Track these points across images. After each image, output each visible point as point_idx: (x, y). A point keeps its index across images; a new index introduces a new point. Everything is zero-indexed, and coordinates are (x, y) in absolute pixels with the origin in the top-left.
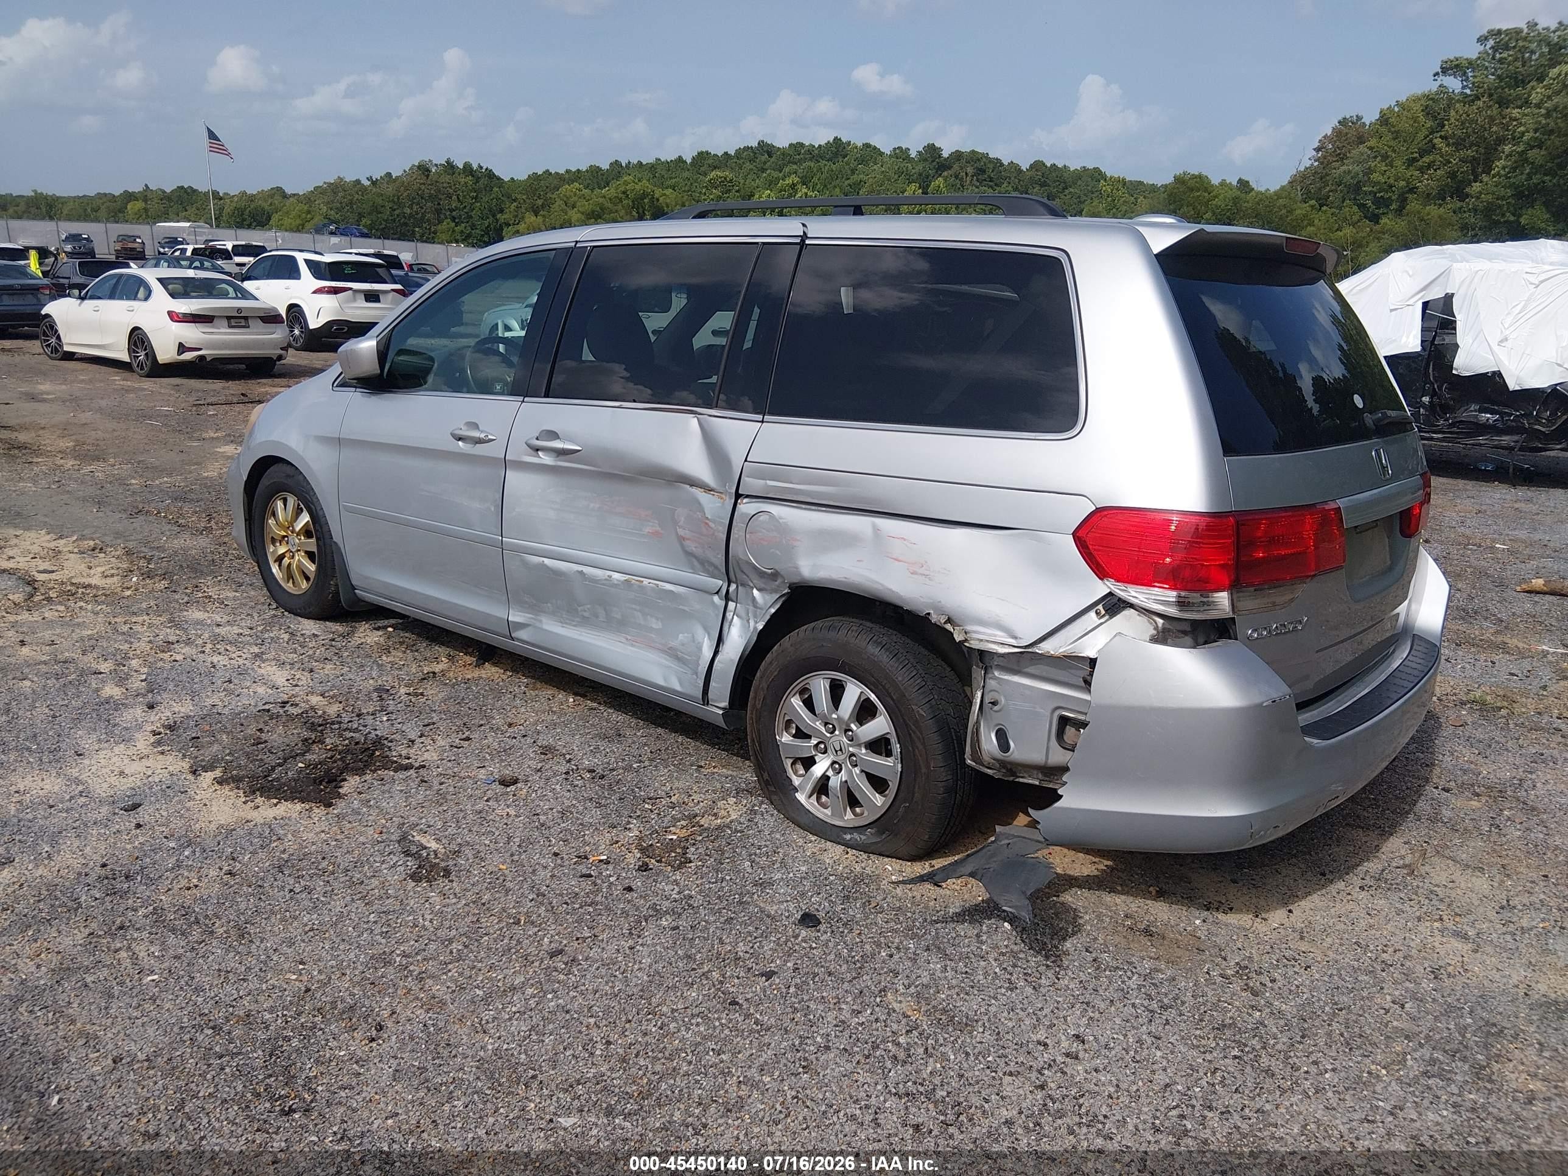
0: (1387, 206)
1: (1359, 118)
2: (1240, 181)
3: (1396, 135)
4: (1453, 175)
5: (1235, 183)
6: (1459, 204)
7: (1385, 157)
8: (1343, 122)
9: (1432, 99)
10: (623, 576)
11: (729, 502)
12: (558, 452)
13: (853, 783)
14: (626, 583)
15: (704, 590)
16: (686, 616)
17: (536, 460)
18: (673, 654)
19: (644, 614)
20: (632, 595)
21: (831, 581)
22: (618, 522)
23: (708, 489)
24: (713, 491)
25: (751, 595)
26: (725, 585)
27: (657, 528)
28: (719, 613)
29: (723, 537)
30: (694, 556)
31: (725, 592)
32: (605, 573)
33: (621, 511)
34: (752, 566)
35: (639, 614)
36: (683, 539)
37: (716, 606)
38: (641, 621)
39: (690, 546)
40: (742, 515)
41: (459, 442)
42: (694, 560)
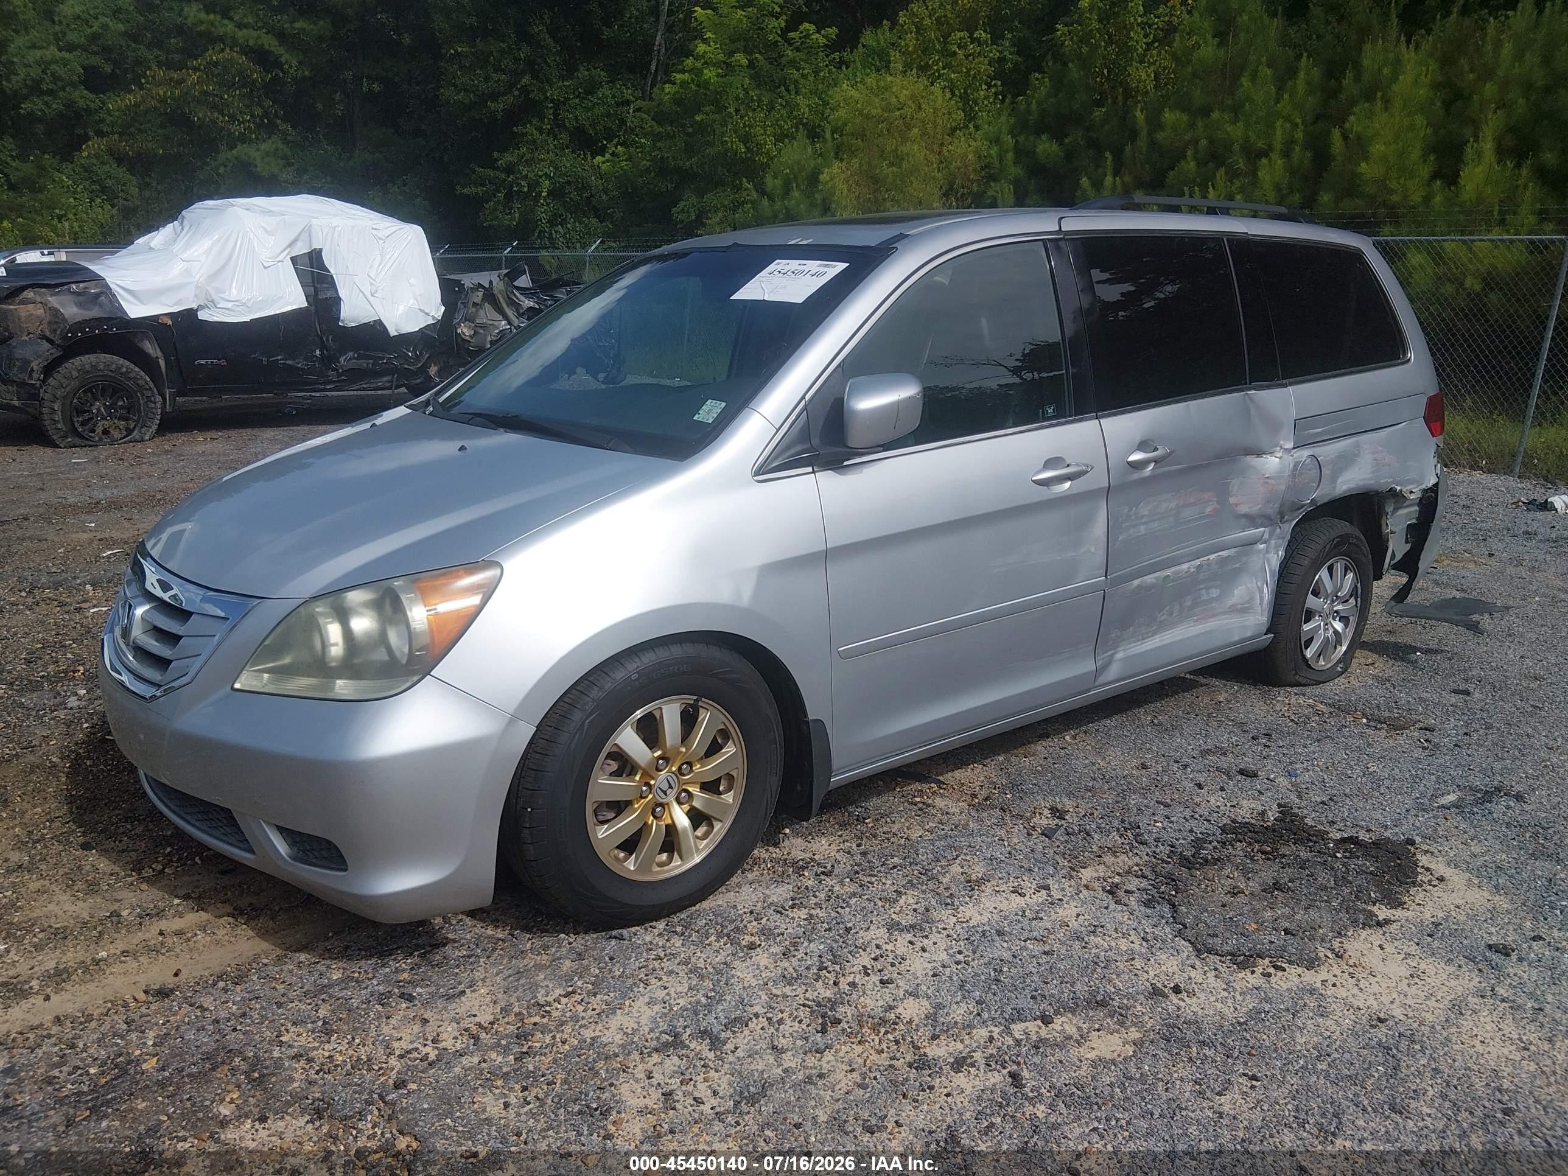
10: (1197, 562)
11: (1287, 457)
12: (1156, 461)
13: (1336, 632)
14: (1199, 567)
15: (1252, 543)
16: (1237, 573)
17: (1136, 476)
18: (1234, 610)
19: (1207, 588)
20: (1201, 576)
21: (1349, 490)
22: (1188, 513)
23: (1260, 453)
24: (1264, 453)
25: (1278, 530)
26: (1267, 529)
27: (1216, 505)
28: (1261, 556)
29: (1283, 487)
30: (1246, 516)
31: (1266, 536)
32: (1185, 566)
33: (1192, 500)
34: (1293, 503)
35: (1204, 592)
36: (1236, 505)
37: (1260, 551)
38: (1205, 597)
39: (1244, 509)
40: (1296, 464)
41: (1046, 487)
42: (1244, 520)
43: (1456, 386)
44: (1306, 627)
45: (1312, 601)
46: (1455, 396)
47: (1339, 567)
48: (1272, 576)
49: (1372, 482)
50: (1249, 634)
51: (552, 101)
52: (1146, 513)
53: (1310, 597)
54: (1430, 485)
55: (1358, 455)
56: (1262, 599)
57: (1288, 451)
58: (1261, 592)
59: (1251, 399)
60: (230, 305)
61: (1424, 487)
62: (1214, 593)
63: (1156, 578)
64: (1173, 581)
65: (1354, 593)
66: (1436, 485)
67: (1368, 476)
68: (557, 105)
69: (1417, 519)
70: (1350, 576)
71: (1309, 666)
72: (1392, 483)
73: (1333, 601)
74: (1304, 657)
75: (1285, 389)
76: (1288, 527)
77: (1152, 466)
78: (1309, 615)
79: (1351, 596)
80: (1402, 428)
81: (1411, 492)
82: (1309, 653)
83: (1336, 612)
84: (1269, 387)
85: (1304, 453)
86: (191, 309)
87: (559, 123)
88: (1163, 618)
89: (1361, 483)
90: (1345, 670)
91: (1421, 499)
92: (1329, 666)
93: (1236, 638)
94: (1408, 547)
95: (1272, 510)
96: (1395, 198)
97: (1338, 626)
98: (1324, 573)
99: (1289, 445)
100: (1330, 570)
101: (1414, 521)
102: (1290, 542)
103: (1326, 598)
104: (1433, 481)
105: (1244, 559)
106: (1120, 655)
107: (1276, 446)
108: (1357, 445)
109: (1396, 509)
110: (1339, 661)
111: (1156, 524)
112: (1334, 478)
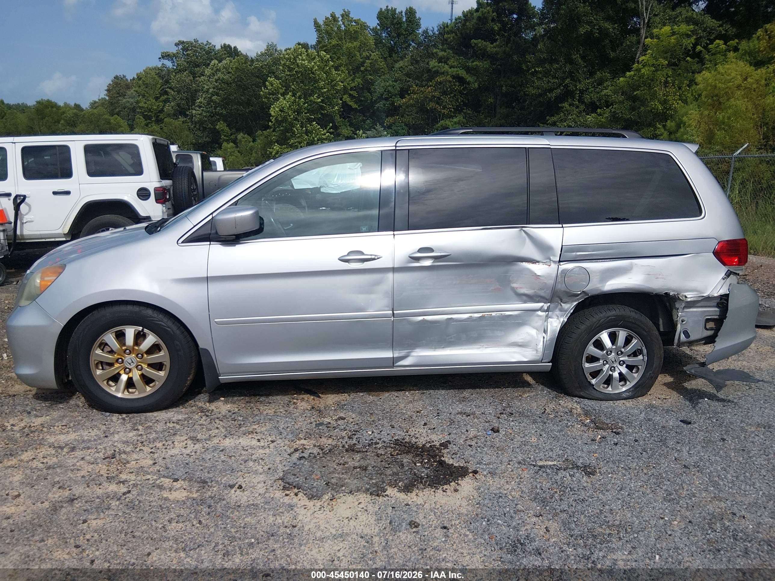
0: (150, 119)
1: (124, 76)
2: (75, 104)
3: (147, 86)
4: (179, 105)
5: (73, 106)
6: (185, 119)
7: (144, 96)
8: (116, 77)
9: (160, 69)
10: (479, 314)
11: (554, 266)
12: (435, 258)
13: (620, 373)
14: (481, 318)
15: (534, 310)
16: (519, 324)
17: (417, 264)
18: (514, 344)
19: (492, 330)
20: (485, 323)
22: (473, 289)
23: (533, 262)
24: (537, 262)
25: (560, 306)
26: (546, 305)
27: (498, 287)
28: (543, 318)
29: (554, 282)
30: (527, 295)
31: (546, 308)
32: (467, 315)
34: (567, 292)
35: (489, 331)
36: (517, 288)
37: (540, 316)
38: (491, 335)
39: (523, 291)
40: (564, 270)
41: (347, 263)
42: (524, 297)
44: (589, 365)
45: (592, 351)
49: (643, 287)
50: (527, 360)
51: (580, 90)
53: (592, 348)
55: (630, 270)
57: (555, 262)
59: (526, 233)
60: (333, 186)
62: (499, 333)
64: (456, 321)
65: (638, 352)
67: (639, 283)
68: (582, 92)
70: (634, 341)
71: (595, 389)
72: (667, 289)
73: (618, 354)
74: (589, 383)
76: (569, 306)
77: (431, 260)
79: (635, 353)
82: (594, 381)
83: (622, 361)
85: (572, 265)
86: (317, 188)
87: (581, 101)
88: (450, 340)
91: (717, 304)
92: (616, 392)
95: (546, 293)
97: (624, 369)
99: (557, 259)
103: (610, 351)
105: (526, 319)
106: (417, 354)
107: (547, 259)
112: (603, 281)
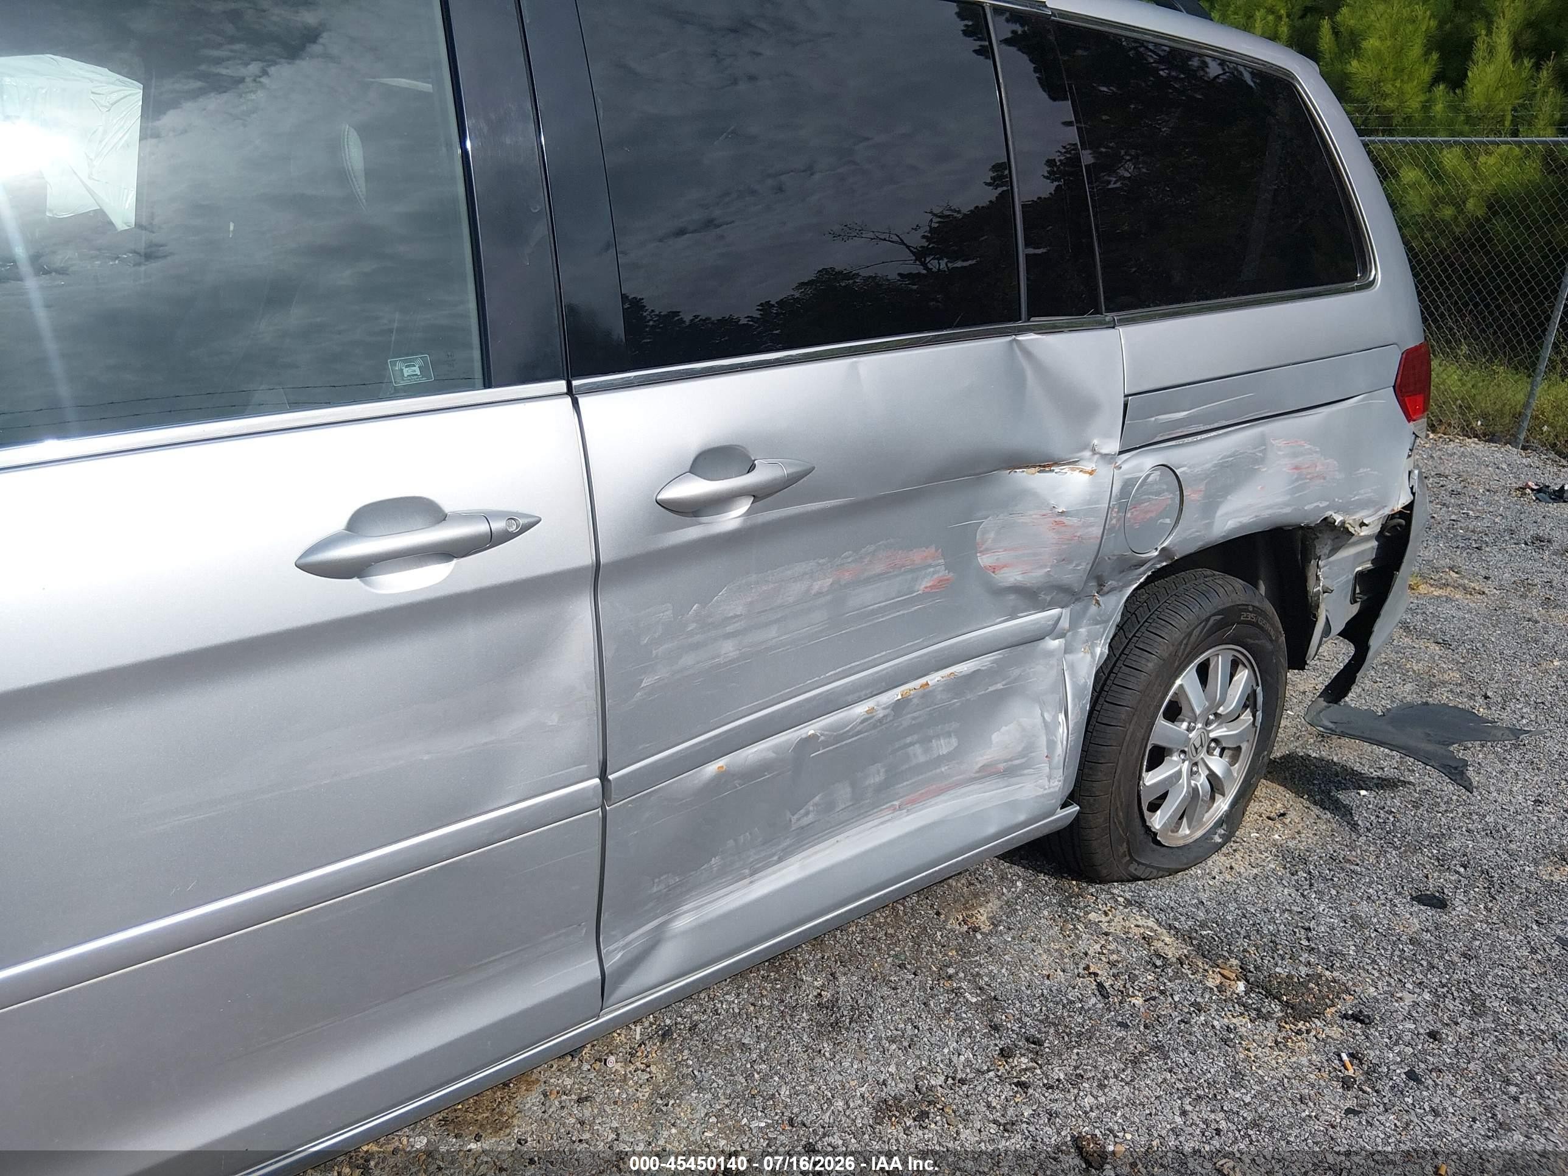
10: (895, 694)
11: (1105, 472)
12: (759, 495)
13: (1212, 777)
14: (899, 707)
15: (1035, 638)
16: (999, 699)
17: (692, 532)
18: (988, 773)
19: (926, 741)
20: (906, 720)
21: (1243, 526)
22: (867, 597)
23: (1046, 463)
24: (1057, 463)
25: (1093, 609)
26: (1066, 612)
27: (943, 573)
28: (1053, 661)
29: (1097, 531)
30: (1018, 590)
31: (1065, 623)
32: (860, 710)
33: (879, 568)
34: (1122, 559)
35: (918, 749)
36: (994, 569)
37: (1050, 654)
38: (922, 759)
39: (1013, 576)
40: (1128, 485)
41: (355, 581)
42: (1012, 597)
43: (1451, 329)
44: (1151, 779)
45: (1163, 730)
46: (1448, 342)
47: (1220, 665)
48: (1077, 696)
49: (1288, 510)
50: (1022, 817)
52: (739, 610)
53: (1161, 722)
54: (1398, 507)
55: (1262, 461)
56: (1051, 745)
57: (1108, 458)
58: (1049, 728)
59: (1028, 354)
61: (1387, 511)
62: (944, 746)
63: (776, 749)
64: (825, 744)
65: (1249, 702)
66: (1410, 506)
67: (1280, 500)
69: (1373, 562)
70: (1243, 676)
71: (1159, 843)
72: (1328, 508)
73: (1208, 723)
74: (1148, 830)
75: (1112, 331)
76: (1114, 604)
77: (743, 507)
78: (1158, 756)
79: (1245, 707)
80: (1353, 408)
81: (1362, 524)
82: (1157, 821)
83: (1215, 740)
84: (1072, 328)
85: (1144, 463)
88: (806, 821)
89: (1266, 514)
90: (1227, 839)
91: (1381, 532)
92: (1199, 834)
93: (992, 830)
94: (1355, 609)
95: (1074, 574)
96: (1389, 104)
97: (1217, 764)
98: (1187, 681)
99: (1113, 446)
100: (1203, 672)
101: (1369, 565)
102: (1120, 627)
103: (1195, 720)
104: (1404, 499)
105: (1015, 672)
106: (685, 920)
107: (1084, 448)
108: (1262, 442)
109: (1334, 550)
110: (1220, 823)
111: (773, 632)
112: (1210, 506)
